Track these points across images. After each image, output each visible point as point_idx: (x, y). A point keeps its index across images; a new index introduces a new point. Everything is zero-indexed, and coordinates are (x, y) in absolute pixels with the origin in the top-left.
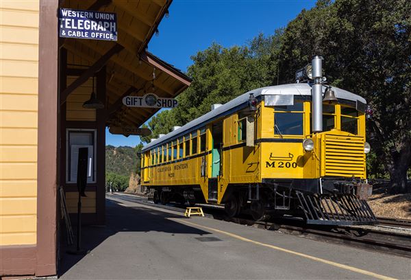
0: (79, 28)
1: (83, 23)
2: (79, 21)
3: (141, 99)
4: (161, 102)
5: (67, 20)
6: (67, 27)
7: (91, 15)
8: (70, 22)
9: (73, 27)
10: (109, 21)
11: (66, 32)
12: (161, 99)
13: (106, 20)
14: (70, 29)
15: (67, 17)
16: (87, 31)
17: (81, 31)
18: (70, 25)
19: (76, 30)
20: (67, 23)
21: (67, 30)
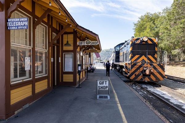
0: (14, 25)
1: (15, 23)
2: (14, 23)
3: (84, 42)
4: (92, 43)
5: (10, 23)
6: (10, 26)
7: (18, 20)
8: (11, 24)
9: (12, 25)
10: (25, 21)
11: (10, 28)
12: (92, 42)
13: (24, 21)
14: (11, 26)
15: (10, 22)
16: (17, 26)
17: (14, 26)
18: (11, 25)
19: (13, 27)
20: (10, 24)
21: (10, 27)
